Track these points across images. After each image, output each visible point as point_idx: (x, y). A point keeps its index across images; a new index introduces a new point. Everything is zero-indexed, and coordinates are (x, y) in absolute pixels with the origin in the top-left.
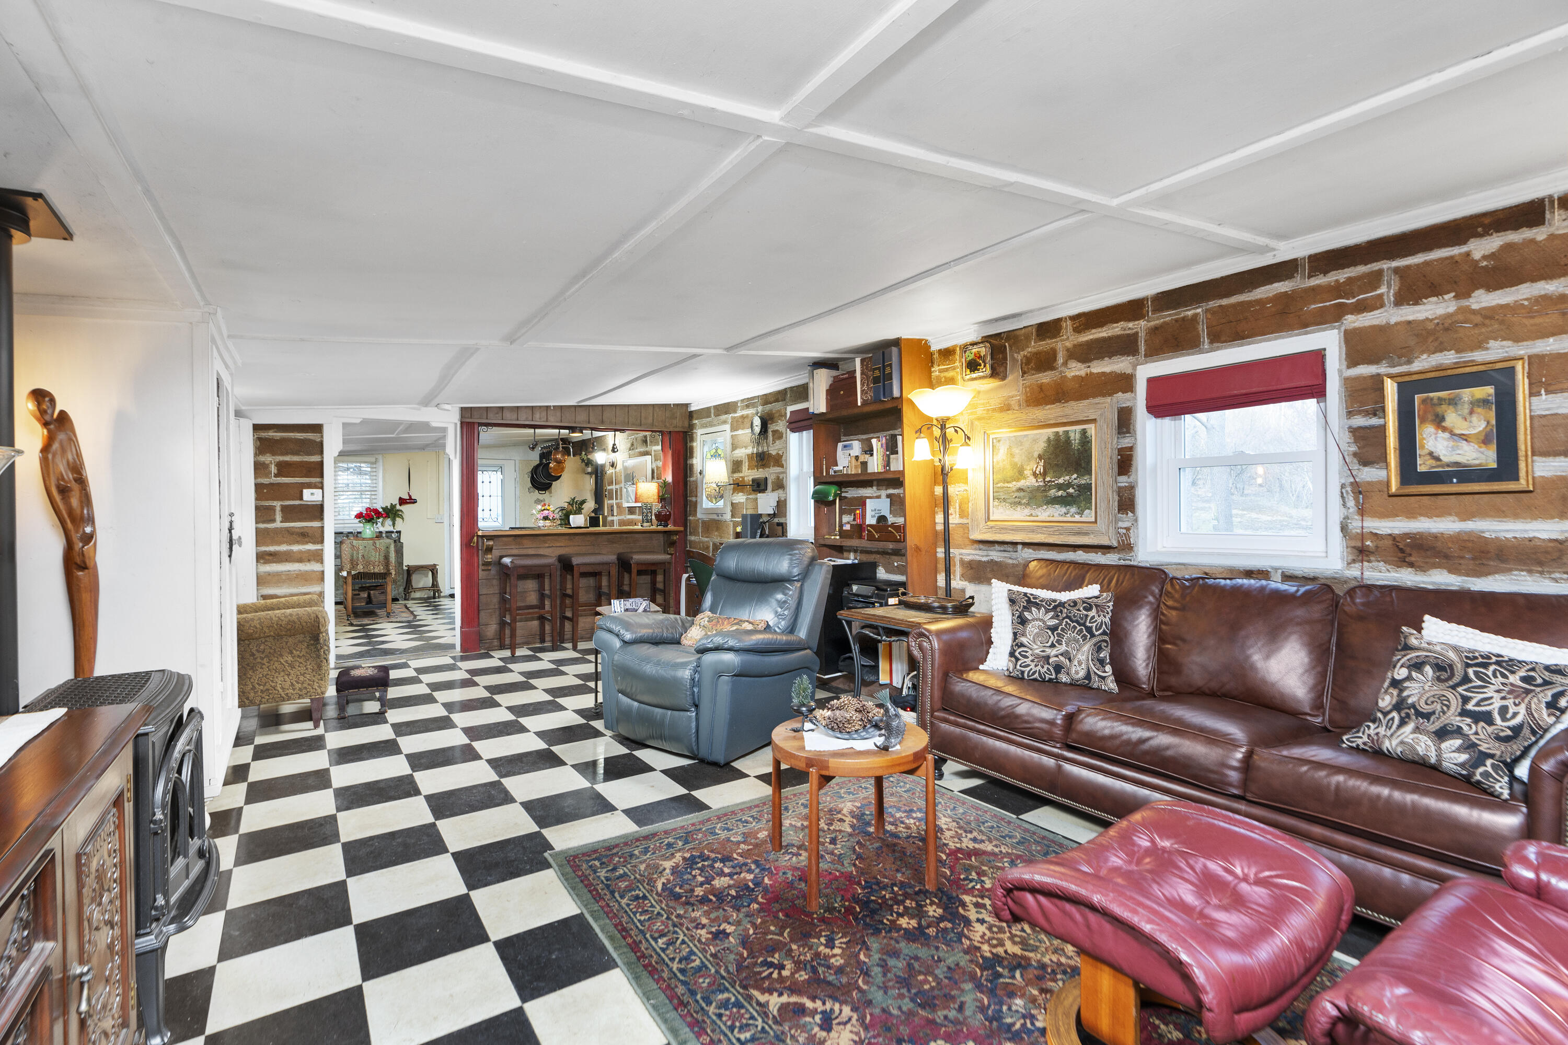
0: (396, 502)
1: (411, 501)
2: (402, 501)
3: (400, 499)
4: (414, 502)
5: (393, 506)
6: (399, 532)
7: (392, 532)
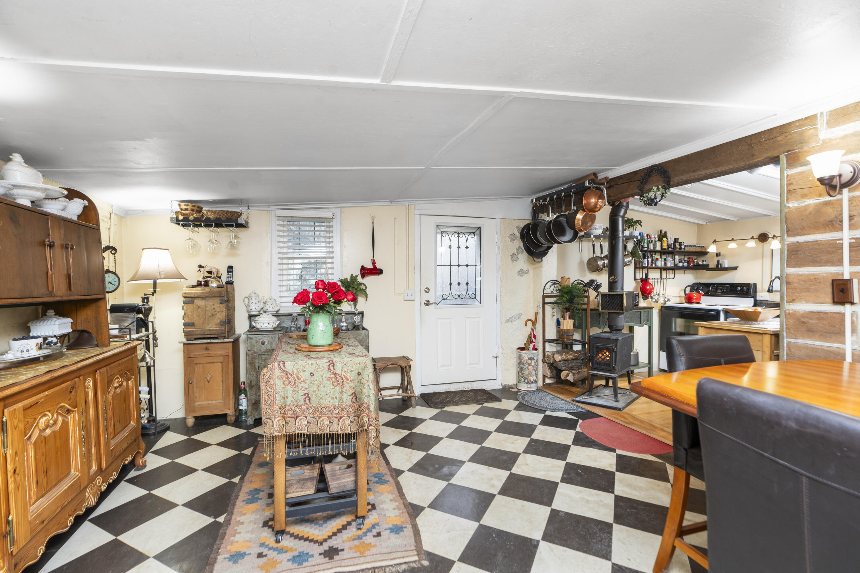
0: (357, 272)
1: (376, 271)
2: (365, 272)
3: (363, 268)
4: (379, 272)
5: (353, 278)
6: (362, 314)
7: (354, 314)
